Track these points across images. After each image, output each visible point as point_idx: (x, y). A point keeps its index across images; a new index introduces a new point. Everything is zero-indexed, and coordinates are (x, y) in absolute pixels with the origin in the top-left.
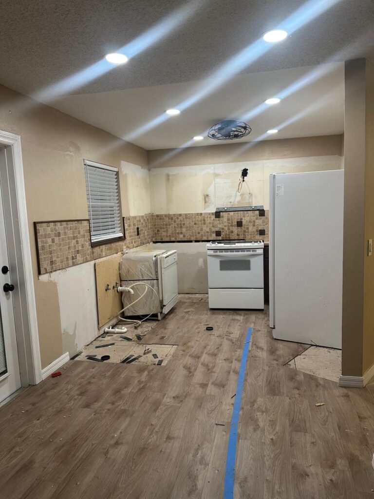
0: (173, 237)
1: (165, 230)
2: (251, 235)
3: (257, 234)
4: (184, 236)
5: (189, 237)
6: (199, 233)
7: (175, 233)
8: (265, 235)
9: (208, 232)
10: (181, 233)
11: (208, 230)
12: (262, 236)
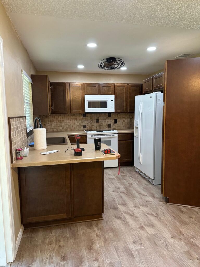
0: (55, 129)
1: (49, 124)
2: (104, 127)
3: (107, 127)
4: (63, 128)
5: (66, 129)
6: (73, 126)
7: (57, 126)
8: (111, 127)
9: (78, 126)
10: (61, 126)
11: (78, 124)
12: (110, 128)
